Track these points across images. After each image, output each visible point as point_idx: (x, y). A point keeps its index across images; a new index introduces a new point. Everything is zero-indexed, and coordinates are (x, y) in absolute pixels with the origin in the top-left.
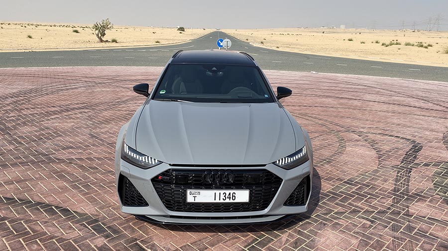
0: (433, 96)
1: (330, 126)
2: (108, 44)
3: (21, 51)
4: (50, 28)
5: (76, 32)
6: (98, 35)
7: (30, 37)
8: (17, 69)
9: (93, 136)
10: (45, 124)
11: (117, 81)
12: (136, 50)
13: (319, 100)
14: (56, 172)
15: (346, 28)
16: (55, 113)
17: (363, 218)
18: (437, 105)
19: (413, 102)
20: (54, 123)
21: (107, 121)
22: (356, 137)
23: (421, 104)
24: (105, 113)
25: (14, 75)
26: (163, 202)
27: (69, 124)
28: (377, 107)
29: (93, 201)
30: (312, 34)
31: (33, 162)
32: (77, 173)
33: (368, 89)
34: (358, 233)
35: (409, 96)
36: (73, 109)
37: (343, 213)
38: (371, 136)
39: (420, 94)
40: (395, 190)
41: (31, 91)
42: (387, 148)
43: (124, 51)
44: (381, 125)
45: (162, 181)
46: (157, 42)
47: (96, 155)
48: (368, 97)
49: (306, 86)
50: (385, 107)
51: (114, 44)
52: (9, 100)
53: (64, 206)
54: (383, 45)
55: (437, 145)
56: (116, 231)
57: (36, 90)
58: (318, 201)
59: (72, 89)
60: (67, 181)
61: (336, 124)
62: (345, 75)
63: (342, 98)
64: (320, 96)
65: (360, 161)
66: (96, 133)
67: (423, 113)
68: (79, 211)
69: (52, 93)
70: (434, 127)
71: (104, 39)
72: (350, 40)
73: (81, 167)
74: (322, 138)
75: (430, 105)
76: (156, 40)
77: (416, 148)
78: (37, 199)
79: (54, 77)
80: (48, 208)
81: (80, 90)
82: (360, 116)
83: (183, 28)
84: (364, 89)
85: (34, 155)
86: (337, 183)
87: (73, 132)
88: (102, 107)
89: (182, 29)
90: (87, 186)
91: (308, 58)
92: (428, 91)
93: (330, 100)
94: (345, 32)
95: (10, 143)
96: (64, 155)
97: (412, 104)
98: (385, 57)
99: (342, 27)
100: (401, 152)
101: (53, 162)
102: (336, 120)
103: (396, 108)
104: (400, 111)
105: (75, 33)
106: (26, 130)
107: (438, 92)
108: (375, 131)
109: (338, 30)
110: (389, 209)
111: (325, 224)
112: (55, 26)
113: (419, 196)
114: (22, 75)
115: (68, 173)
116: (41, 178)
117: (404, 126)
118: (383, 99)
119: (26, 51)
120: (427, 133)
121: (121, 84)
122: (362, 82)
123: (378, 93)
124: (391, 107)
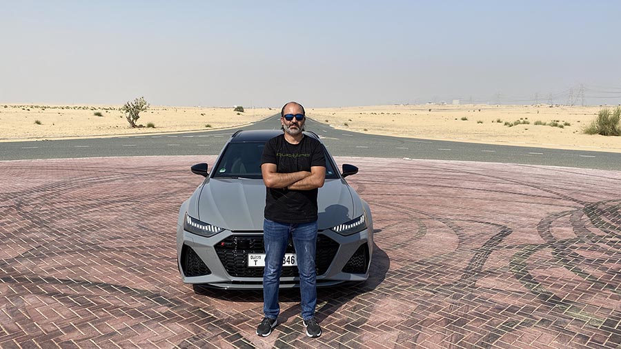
0: (548, 182)
1: (413, 214)
2: (142, 130)
3: (32, 140)
4: (61, 111)
5: (99, 115)
6: (129, 118)
7: (38, 123)
8: (33, 161)
9: (141, 227)
10: (85, 217)
11: (161, 172)
12: (180, 136)
13: (406, 188)
14: (107, 259)
15: (460, 103)
16: (92, 206)
17: (426, 290)
18: (548, 191)
19: (518, 188)
20: (93, 216)
21: (155, 213)
22: (441, 223)
23: (530, 191)
24: (152, 205)
25: (32, 168)
26: (226, 268)
27: (112, 217)
28: (474, 194)
29: (152, 281)
30: (415, 112)
31: (80, 251)
32: (130, 259)
33: (470, 176)
34: (418, 301)
35: (517, 183)
36: (113, 202)
37: (407, 286)
38: (457, 223)
39: (532, 180)
40: (467, 269)
41: (58, 185)
42: (472, 233)
43: (165, 137)
44: (473, 213)
45: (225, 247)
46: (208, 126)
47: (149, 244)
48: (467, 184)
49: (393, 174)
50: (483, 194)
51: (151, 130)
52: (36, 195)
53: (123, 285)
54: (506, 124)
56: (178, 302)
57: (65, 184)
58: (384, 278)
59: (107, 181)
60: (122, 266)
61: (421, 212)
62: (445, 161)
63: (435, 186)
64: (408, 185)
65: (437, 245)
66: (145, 224)
67: (526, 200)
68: (138, 288)
69: (84, 186)
70: (534, 212)
71: (137, 123)
72: (464, 119)
73: (134, 254)
74: (401, 225)
75: (539, 192)
76: (207, 124)
77: (505, 232)
78: (94, 280)
79: (82, 169)
80: (107, 287)
81: (116, 182)
82: (451, 203)
83: (242, 108)
84: (464, 176)
85: (80, 245)
86: (408, 264)
87: (117, 223)
88: (146, 199)
89: (240, 109)
90: (143, 270)
91: (403, 142)
92: (544, 177)
93: (419, 188)
94: (460, 109)
95: (51, 234)
96: (114, 244)
97: (518, 191)
99: (456, 102)
100: (485, 237)
101: (102, 250)
102: (422, 208)
103: (497, 195)
104: (500, 198)
105: (97, 117)
106: (64, 223)
107: (555, 178)
108: (464, 218)
109: (450, 106)
110: (455, 283)
111: (386, 295)
112: (68, 108)
113: (491, 273)
114: (42, 168)
115: (121, 259)
116: (93, 264)
117: (500, 212)
118: (485, 186)
119: (38, 140)
120: (523, 219)
121: (166, 175)
122: (465, 168)
124: (491, 195)
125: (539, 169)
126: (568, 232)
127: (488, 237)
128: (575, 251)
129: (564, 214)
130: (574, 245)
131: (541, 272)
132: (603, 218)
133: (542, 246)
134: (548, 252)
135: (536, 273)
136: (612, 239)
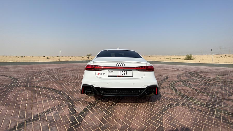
15: (156, 56)
18: (178, 69)
19: (170, 69)
23: (173, 69)
39: (173, 67)
44: (158, 74)
48: (157, 68)
50: (161, 70)
54: (166, 59)
55: (174, 77)
70: (175, 74)
75: (175, 70)
77: (167, 78)
92: (176, 67)
104: (165, 71)
105: (82, 58)
107: (179, 67)
109: (153, 56)
112: (78, 57)
113: (163, 88)
117: (165, 74)
120: (172, 75)
124: (163, 70)
126: (185, 78)
127: (162, 79)
128: (189, 82)
129: (183, 74)
130: (188, 81)
131: (179, 88)
132: (194, 75)
133: (179, 81)
134: (181, 83)
135: (178, 88)
136: (199, 80)
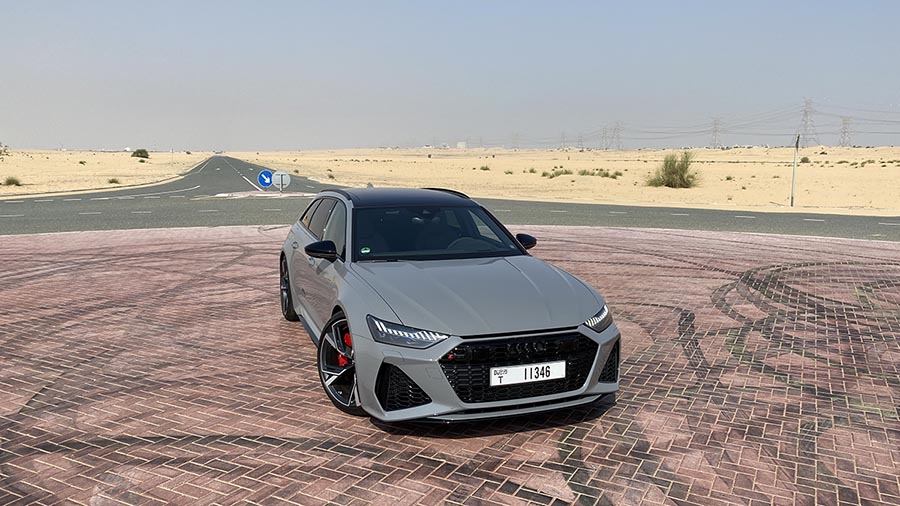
0: (667, 248)
18: (680, 261)
23: (658, 261)
28: (599, 269)
35: (634, 252)
39: (648, 247)
42: (650, 319)
44: (623, 293)
54: (544, 175)
55: (710, 310)
67: (669, 273)
70: (693, 288)
72: (485, 169)
75: (671, 262)
77: (687, 315)
97: (646, 262)
98: (560, 195)
100: (670, 323)
103: (628, 269)
104: (636, 272)
117: (654, 291)
120: (689, 297)
123: (586, 250)
124: (620, 268)
125: (641, 234)
126: (754, 310)
127: (674, 323)
133: (745, 330)
